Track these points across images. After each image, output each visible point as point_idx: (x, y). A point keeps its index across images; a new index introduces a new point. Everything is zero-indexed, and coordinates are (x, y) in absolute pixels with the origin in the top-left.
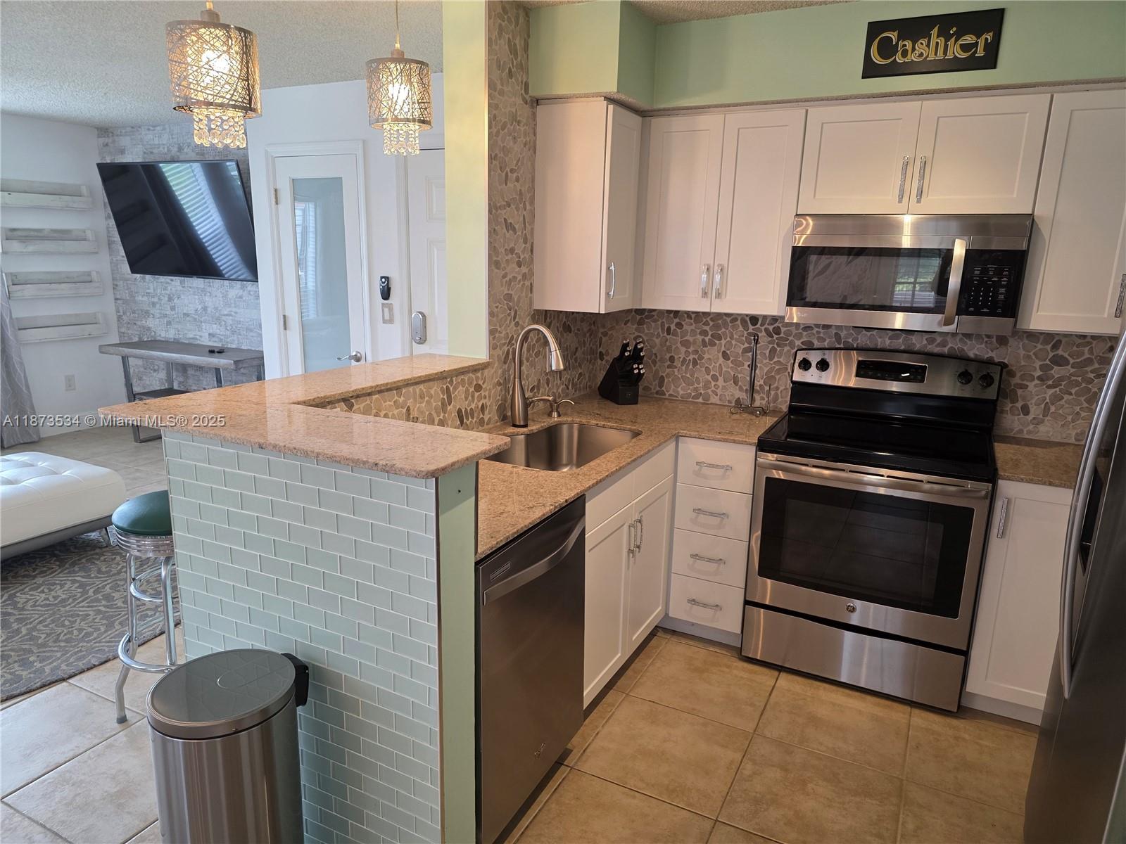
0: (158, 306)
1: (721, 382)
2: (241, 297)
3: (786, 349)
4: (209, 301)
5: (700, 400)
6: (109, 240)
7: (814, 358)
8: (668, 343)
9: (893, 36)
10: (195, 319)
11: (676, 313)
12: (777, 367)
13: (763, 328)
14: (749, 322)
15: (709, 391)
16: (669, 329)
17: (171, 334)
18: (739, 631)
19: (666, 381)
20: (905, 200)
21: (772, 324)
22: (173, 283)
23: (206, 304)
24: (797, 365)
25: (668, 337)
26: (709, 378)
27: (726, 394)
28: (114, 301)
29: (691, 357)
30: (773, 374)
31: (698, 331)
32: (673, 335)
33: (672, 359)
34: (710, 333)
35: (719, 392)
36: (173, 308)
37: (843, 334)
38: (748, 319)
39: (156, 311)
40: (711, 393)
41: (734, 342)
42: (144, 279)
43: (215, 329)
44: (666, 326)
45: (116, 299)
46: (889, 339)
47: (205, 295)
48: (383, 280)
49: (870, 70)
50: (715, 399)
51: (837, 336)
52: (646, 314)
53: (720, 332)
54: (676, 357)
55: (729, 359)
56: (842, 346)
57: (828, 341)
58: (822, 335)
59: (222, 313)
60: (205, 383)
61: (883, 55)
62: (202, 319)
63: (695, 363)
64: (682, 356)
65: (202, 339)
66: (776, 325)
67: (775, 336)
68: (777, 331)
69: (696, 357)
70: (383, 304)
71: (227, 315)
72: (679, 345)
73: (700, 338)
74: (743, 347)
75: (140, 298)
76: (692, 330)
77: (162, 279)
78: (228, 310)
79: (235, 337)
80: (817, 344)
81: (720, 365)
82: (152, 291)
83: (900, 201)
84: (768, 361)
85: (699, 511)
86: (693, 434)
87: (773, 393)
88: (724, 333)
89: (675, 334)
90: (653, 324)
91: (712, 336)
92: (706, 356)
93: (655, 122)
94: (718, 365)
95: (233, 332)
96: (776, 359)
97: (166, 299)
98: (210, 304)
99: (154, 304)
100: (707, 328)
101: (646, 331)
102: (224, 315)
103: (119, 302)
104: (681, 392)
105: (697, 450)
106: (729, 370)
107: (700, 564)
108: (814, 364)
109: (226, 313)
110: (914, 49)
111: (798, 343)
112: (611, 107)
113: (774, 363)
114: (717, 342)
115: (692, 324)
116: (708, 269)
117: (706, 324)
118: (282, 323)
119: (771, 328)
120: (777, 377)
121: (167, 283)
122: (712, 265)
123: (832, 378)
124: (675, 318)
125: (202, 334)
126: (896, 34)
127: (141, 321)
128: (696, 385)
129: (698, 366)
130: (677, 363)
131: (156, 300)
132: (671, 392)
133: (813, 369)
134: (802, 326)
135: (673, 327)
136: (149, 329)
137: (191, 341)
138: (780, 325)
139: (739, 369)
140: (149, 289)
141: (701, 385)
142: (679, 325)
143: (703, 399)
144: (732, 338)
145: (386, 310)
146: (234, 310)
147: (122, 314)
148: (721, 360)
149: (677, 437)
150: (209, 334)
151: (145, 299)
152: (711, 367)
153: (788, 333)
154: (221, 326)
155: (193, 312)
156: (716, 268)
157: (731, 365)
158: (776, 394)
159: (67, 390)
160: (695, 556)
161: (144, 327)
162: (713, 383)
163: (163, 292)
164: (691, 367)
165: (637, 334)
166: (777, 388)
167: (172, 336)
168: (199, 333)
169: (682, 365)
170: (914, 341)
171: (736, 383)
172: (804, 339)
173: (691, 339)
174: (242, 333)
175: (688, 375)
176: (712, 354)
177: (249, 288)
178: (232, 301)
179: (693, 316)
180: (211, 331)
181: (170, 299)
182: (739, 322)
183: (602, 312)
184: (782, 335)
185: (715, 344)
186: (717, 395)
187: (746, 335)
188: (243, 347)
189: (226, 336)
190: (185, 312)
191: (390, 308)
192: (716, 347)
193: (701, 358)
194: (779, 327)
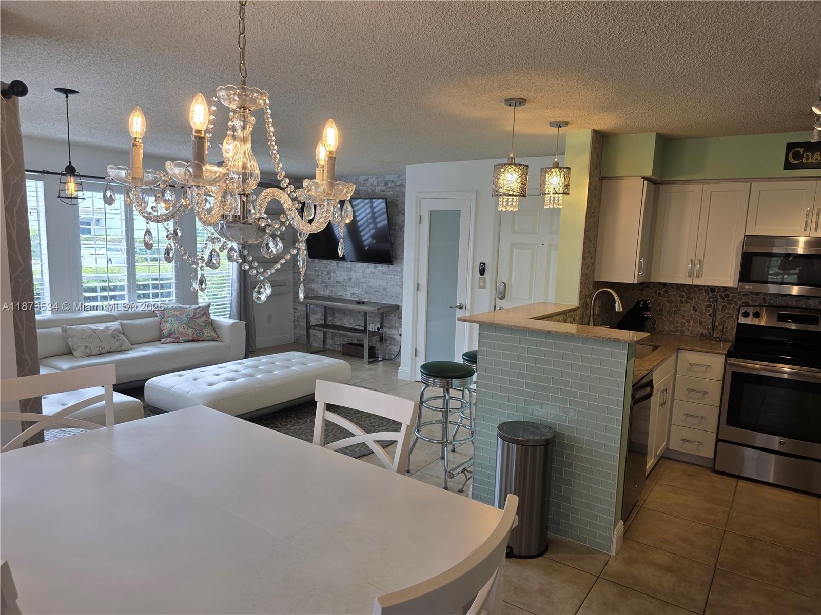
0: (320, 277)
1: (692, 323)
2: (374, 273)
3: (732, 306)
4: (353, 275)
5: (679, 333)
6: (294, 240)
7: (751, 311)
8: (659, 301)
9: (801, 150)
10: (343, 285)
11: (664, 285)
12: (727, 316)
13: (718, 294)
14: (710, 291)
15: (684, 329)
16: (660, 293)
17: (327, 293)
18: (712, 456)
19: (657, 322)
20: (808, 230)
21: (724, 292)
22: (332, 264)
23: (351, 276)
24: (741, 314)
25: (659, 298)
26: (684, 321)
27: (695, 330)
28: (292, 274)
29: (673, 309)
30: (724, 319)
31: (678, 295)
32: (662, 297)
33: (661, 310)
34: (685, 296)
35: (690, 329)
36: (330, 278)
37: (767, 298)
38: (709, 289)
39: (319, 280)
40: (685, 329)
41: (700, 302)
42: (313, 261)
43: (355, 290)
44: (658, 292)
45: (294, 273)
46: (796, 302)
47: (351, 271)
48: (482, 265)
49: (788, 166)
50: (688, 333)
51: (764, 300)
52: (646, 285)
53: (691, 296)
54: (664, 309)
55: (697, 311)
56: (767, 305)
57: (758, 302)
58: (754, 299)
59: (361, 281)
60: (345, 321)
61: (795, 158)
62: (348, 285)
63: (676, 312)
64: (668, 308)
65: (347, 296)
66: (727, 292)
67: (726, 299)
68: (727, 296)
69: (676, 309)
70: (480, 278)
71: (364, 283)
72: (666, 303)
73: (679, 299)
74: (705, 304)
75: (310, 272)
76: (674, 294)
77: (325, 262)
78: (365, 280)
79: (367, 295)
80: (751, 303)
81: (691, 314)
82: (317, 268)
83: (805, 230)
84: (721, 312)
85: (690, 390)
86: (688, 348)
87: (724, 330)
88: (694, 297)
89: (663, 296)
90: (650, 291)
91: (687, 298)
92: (683, 309)
93: (662, 187)
94: (690, 313)
95: (367, 293)
96: (726, 311)
97: (326, 273)
98: (354, 276)
99: (318, 276)
100: (684, 294)
101: (645, 294)
102: (362, 283)
103: (296, 274)
104: (667, 329)
105: (690, 357)
106: (697, 317)
107: (689, 419)
108: (751, 314)
109: (363, 281)
110: (813, 157)
111: (740, 303)
112: (646, 182)
113: (725, 313)
114: (690, 301)
115: (674, 291)
116: (692, 262)
117: (683, 291)
118: (416, 287)
119: (723, 294)
120: (727, 321)
121: (329, 264)
122: (694, 260)
123: (763, 322)
124: (664, 288)
125: (347, 293)
126: (803, 149)
127: (309, 285)
128: (676, 325)
129: (678, 314)
130: (665, 313)
131: (320, 273)
132: (660, 329)
133: (750, 317)
134: (742, 294)
135: (662, 293)
136: (313, 290)
137: (340, 297)
138: (729, 293)
139: (703, 316)
140: (316, 267)
141: (679, 325)
142: (666, 292)
143: (680, 333)
144: (699, 299)
145: (482, 281)
146: (368, 280)
147: (297, 281)
148: (692, 311)
149: (678, 350)
150: (351, 293)
151: (313, 273)
152: (686, 315)
153: (734, 297)
154: (359, 289)
155: (342, 281)
156: (696, 262)
157: (698, 314)
158: (726, 331)
159: (268, 323)
160: (686, 415)
161: (310, 289)
162: (687, 324)
163: (325, 269)
164: (673, 314)
165: (639, 296)
166: (727, 328)
167: (327, 294)
168: (345, 293)
169: (668, 314)
170: (811, 303)
171: (701, 323)
172: (744, 301)
173: (673, 299)
174: (372, 293)
175: (671, 319)
176: (687, 308)
177: (379, 268)
178: (368, 275)
179: (675, 287)
180: (352, 292)
181: (329, 273)
182: (703, 291)
183: (636, 283)
184: (730, 298)
185: (688, 302)
186: (689, 330)
187: (707, 298)
188: (372, 301)
189: (362, 295)
190: (337, 280)
191: (484, 280)
192: (689, 304)
193: (679, 310)
194: (728, 294)
